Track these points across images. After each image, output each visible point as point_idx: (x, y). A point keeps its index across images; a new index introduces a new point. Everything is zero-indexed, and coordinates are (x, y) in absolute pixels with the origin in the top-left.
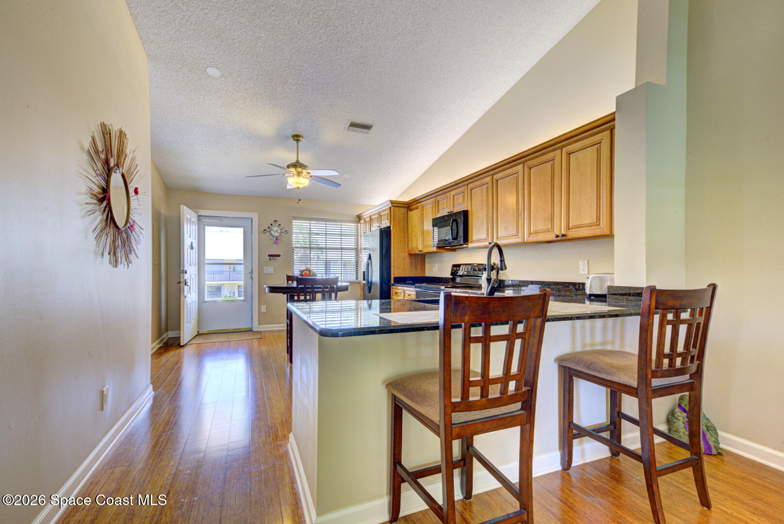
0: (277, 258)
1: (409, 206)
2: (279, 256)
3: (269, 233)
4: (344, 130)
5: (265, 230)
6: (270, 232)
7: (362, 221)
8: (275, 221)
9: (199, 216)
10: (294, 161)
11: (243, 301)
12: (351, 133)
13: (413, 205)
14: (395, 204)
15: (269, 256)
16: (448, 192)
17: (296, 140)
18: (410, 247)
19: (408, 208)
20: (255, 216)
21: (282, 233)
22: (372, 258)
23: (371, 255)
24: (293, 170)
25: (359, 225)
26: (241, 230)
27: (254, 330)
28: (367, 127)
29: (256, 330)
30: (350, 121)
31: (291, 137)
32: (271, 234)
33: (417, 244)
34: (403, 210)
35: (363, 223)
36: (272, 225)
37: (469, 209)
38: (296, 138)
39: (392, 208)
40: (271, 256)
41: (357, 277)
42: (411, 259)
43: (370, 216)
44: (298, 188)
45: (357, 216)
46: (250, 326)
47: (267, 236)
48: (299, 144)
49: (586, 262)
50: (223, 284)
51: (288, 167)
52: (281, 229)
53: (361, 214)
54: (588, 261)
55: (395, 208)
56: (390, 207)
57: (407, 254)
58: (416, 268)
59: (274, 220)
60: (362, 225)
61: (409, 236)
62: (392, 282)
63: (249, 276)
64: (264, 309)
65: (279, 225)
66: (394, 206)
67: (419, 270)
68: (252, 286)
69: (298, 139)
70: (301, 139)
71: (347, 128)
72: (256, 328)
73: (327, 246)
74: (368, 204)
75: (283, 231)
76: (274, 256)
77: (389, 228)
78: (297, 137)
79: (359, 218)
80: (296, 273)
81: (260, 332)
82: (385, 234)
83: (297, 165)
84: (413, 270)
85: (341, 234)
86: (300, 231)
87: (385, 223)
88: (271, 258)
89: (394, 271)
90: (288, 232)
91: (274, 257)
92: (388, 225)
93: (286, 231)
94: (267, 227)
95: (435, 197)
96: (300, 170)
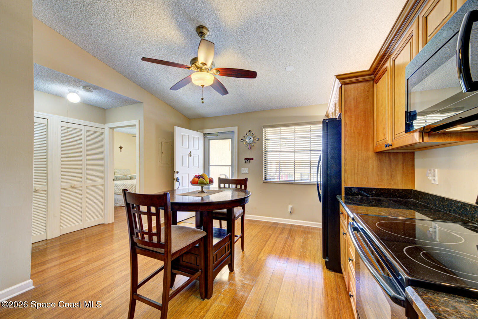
0: (251, 161)
1: (375, 76)
2: (253, 159)
5: (242, 139)
9: (205, 135)
13: (379, 71)
14: (350, 80)
15: (245, 159)
18: (376, 140)
19: (374, 79)
20: (236, 129)
21: (254, 141)
26: (230, 141)
33: (385, 135)
34: (364, 86)
36: (246, 134)
39: (343, 86)
42: (380, 160)
47: (244, 144)
52: (253, 137)
56: (340, 86)
57: (371, 153)
58: (392, 175)
59: (248, 131)
61: (375, 123)
65: (252, 134)
66: (345, 83)
67: (399, 178)
75: (255, 138)
76: (249, 159)
84: (386, 177)
88: (247, 161)
89: (347, 178)
90: (259, 139)
91: (249, 161)
93: (257, 138)
94: (243, 136)
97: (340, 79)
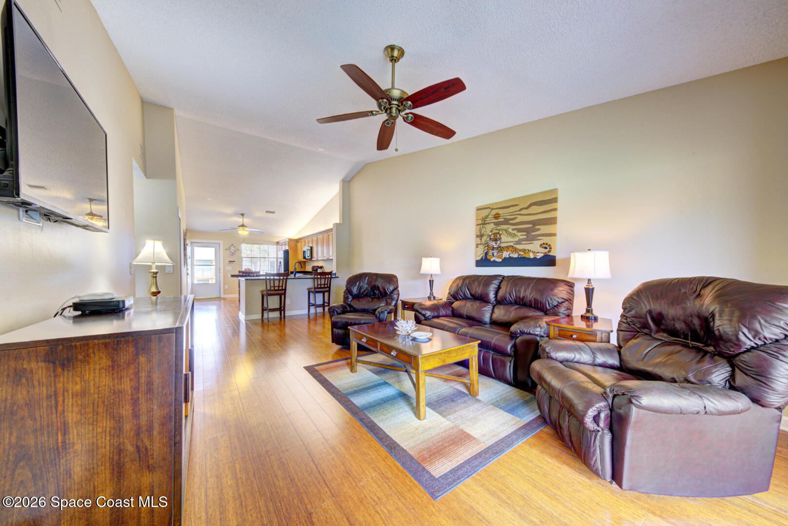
1: (297, 241)
4: (264, 213)
5: (227, 249)
8: (232, 245)
9: (191, 242)
10: (241, 224)
13: (299, 241)
14: (291, 240)
18: (298, 258)
20: (221, 242)
22: (281, 263)
24: (241, 228)
26: (213, 249)
28: (273, 212)
30: (265, 210)
31: (240, 214)
33: (300, 257)
34: (294, 243)
36: (230, 246)
37: (313, 246)
40: (230, 261)
42: (297, 264)
43: (281, 243)
46: (219, 296)
47: (228, 252)
51: (239, 226)
56: (289, 241)
57: (295, 261)
60: (278, 246)
61: (298, 254)
63: (218, 271)
64: (226, 287)
67: (303, 268)
68: (220, 276)
72: (222, 296)
76: (232, 261)
77: (288, 250)
78: (243, 215)
79: (277, 243)
80: (243, 270)
81: (224, 298)
82: (286, 253)
83: (243, 226)
86: (246, 250)
87: (286, 248)
89: (291, 268)
90: (239, 250)
92: (288, 248)
94: (228, 247)
96: (244, 228)
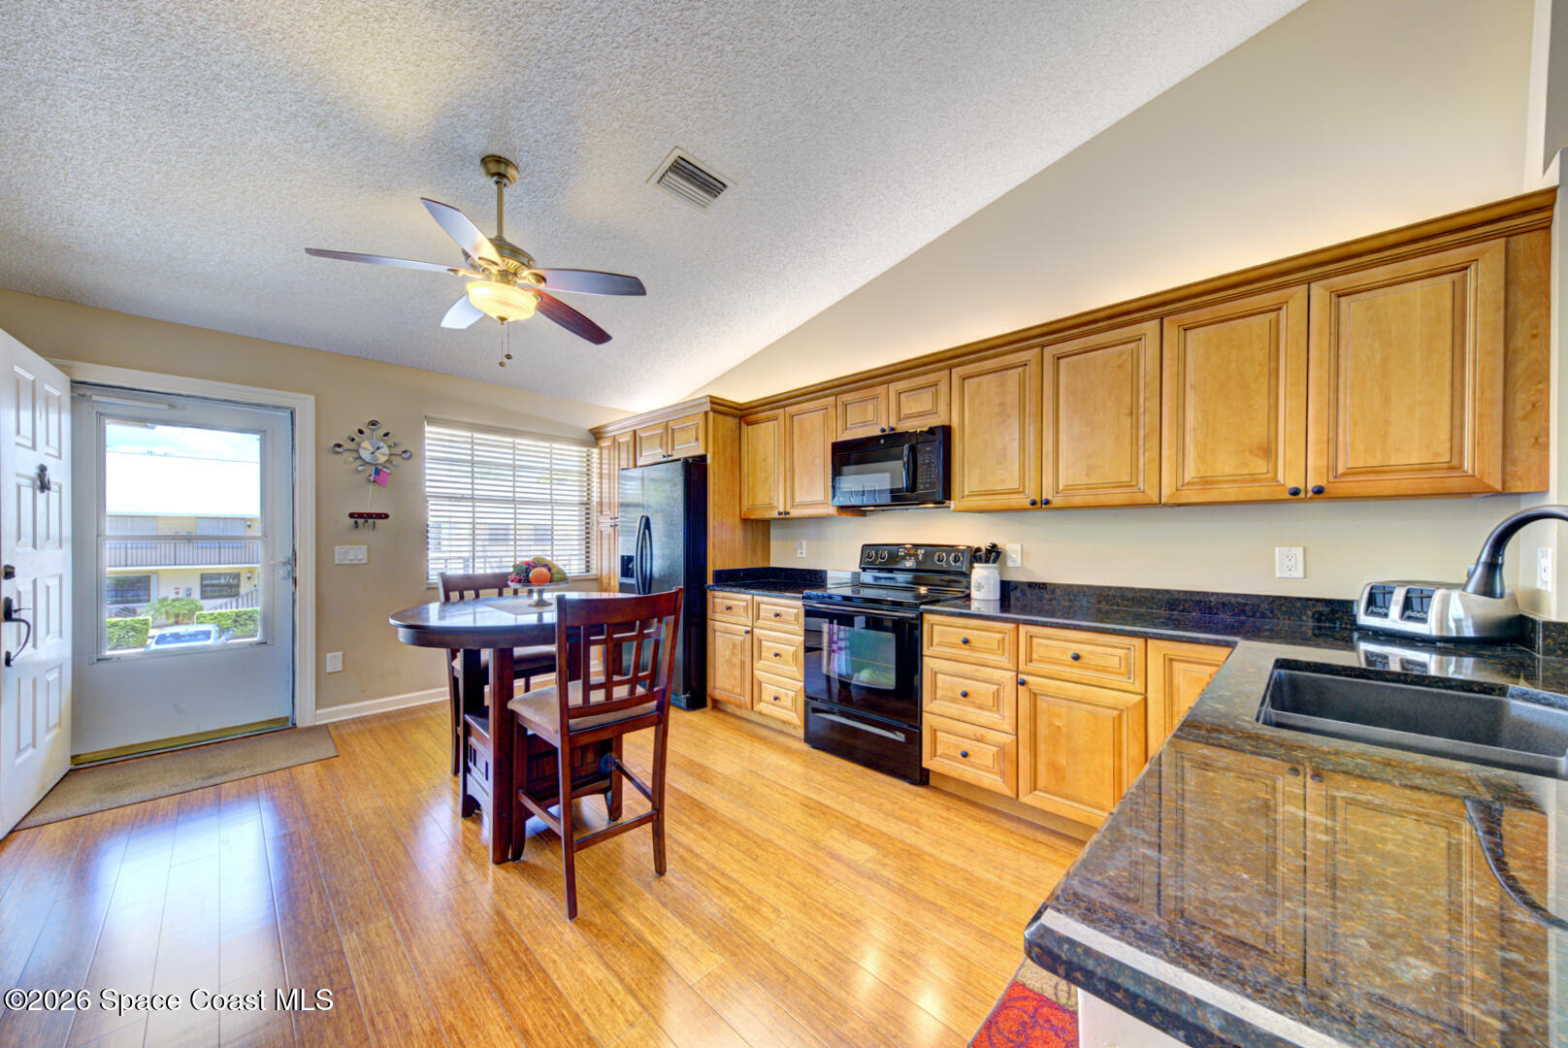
0: (379, 522)
1: (744, 415)
2: (386, 516)
3: (355, 455)
4: (647, 181)
5: (339, 446)
6: (357, 451)
7: (605, 443)
8: (374, 423)
9: (75, 383)
11: (259, 644)
12: (662, 195)
13: (757, 413)
14: (720, 408)
15: (352, 515)
16: (882, 384)
17: (493, 175)
18: (745, 503)
19: (741, 418)
20: (305, 406)
21: (393, 458)
22: (652, 526)
23: (652, 521)
25: (595, 451)
27: (300, 725)
28: (711, 186)
29: (309, 723)
30: (678, 153)
31: (478, 162)
32: (360, 458)
33: (756, 500)
34: (732, 422)
35: (609, 447)
36: (360, 432)
37: (955, 424)
38: (494, 168)
39: (711, 414)
40: (361, 516)
41: (588, 567)
42: (745, 530)
43: (635, 431)
44: (503, 319)
45: (591, 430)
46: (286, 713)
47: (346, 462)
48: (505, 190)
49: (1299, 551)
50: (156, 572)
52: (390, 447)
53: (605, 426)
54: (1305, 550)
55: (717, 415)
56: (706, 413)
57: (737, 520)
58: (754, 551)
59: (367, 420)
60: (605, 452)
61: (745, 480)
62: (710, 581)
63: (282, 572)
64: (334, 661)
65: (386, 435)
66: (714, 411)
67: (759, 553)
68: (294, 601)
69: (502, 169)
70: (511, 172)
71: (657, 177)
72: (308, 714)
73: (517, 495)
74: (616, 406)
75: (399, 451)
76: (370, 516)
77: (703, 458)
78: (497, 167)
79: (596, 436)
81: (324, 729)
82: (695, 472)
84: (749, 553)
85: (551, 469)
86: (445, 455)
87: (689, 447)
88: (361, 521)
89: (714, 557)
90: (408, 454)
91: (370, 521)
92: (701, 452)
93: (404, 452)
94: (345, 436)
95: (836, 395)
97: (712, 402)
